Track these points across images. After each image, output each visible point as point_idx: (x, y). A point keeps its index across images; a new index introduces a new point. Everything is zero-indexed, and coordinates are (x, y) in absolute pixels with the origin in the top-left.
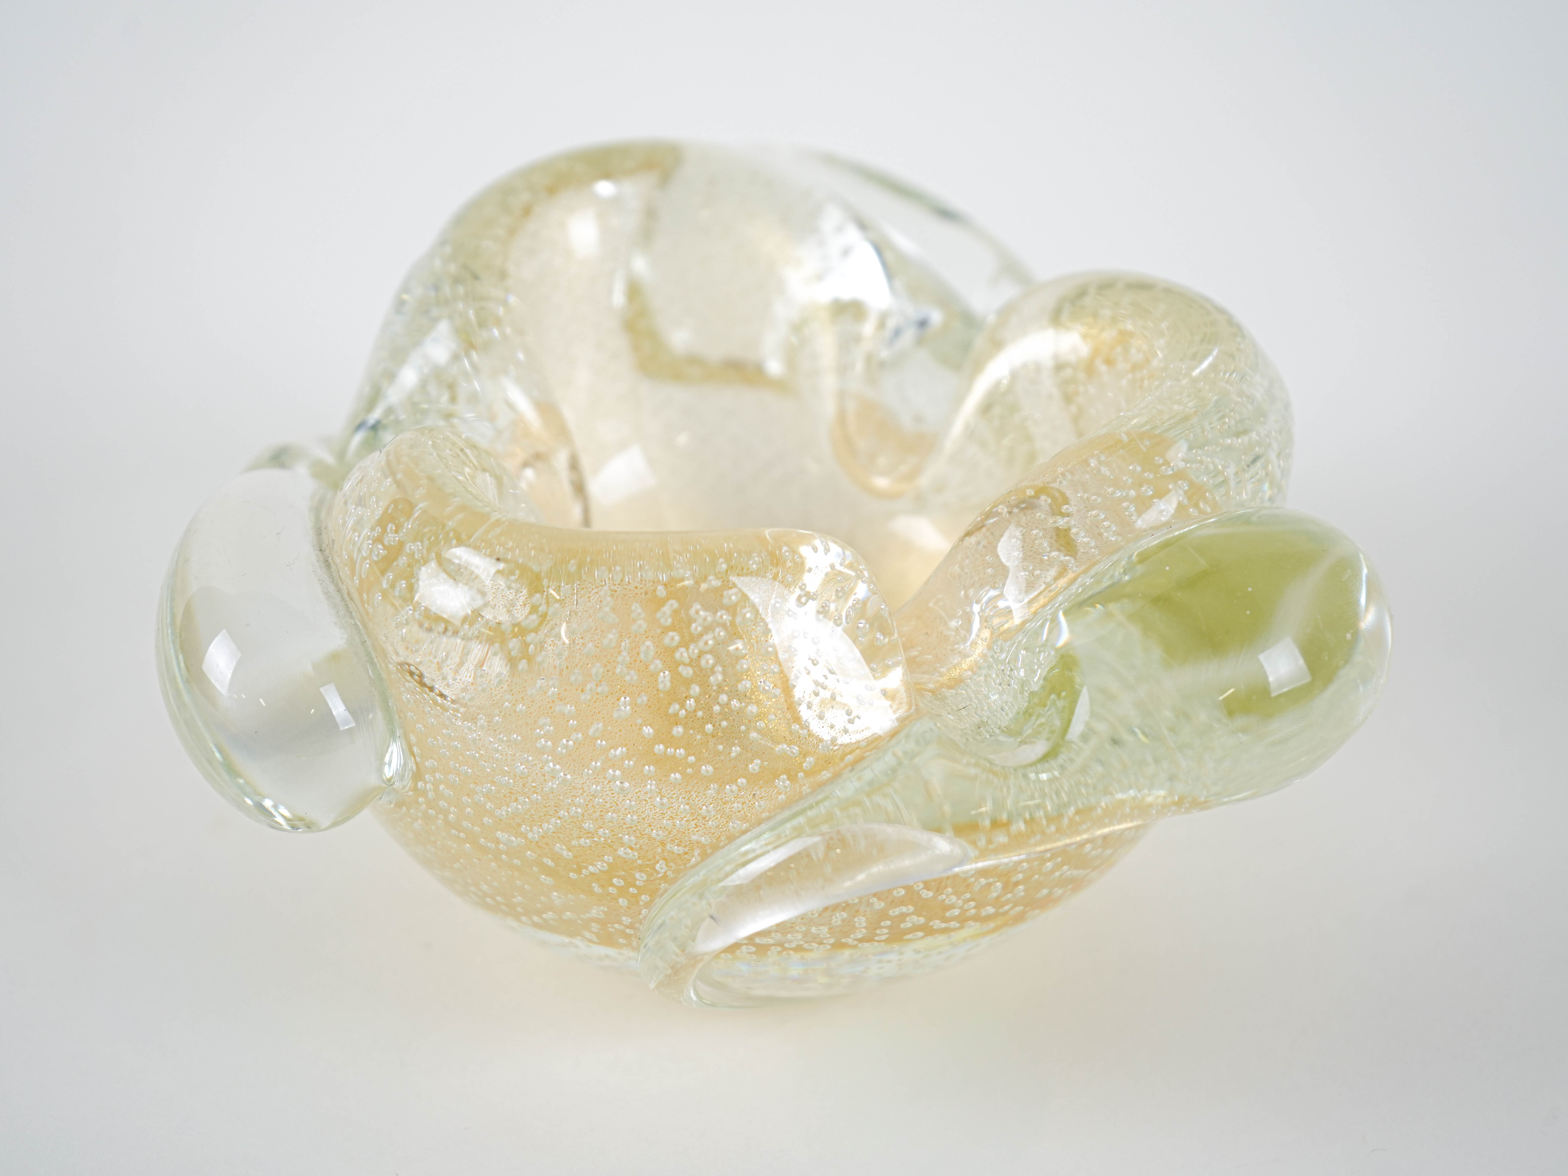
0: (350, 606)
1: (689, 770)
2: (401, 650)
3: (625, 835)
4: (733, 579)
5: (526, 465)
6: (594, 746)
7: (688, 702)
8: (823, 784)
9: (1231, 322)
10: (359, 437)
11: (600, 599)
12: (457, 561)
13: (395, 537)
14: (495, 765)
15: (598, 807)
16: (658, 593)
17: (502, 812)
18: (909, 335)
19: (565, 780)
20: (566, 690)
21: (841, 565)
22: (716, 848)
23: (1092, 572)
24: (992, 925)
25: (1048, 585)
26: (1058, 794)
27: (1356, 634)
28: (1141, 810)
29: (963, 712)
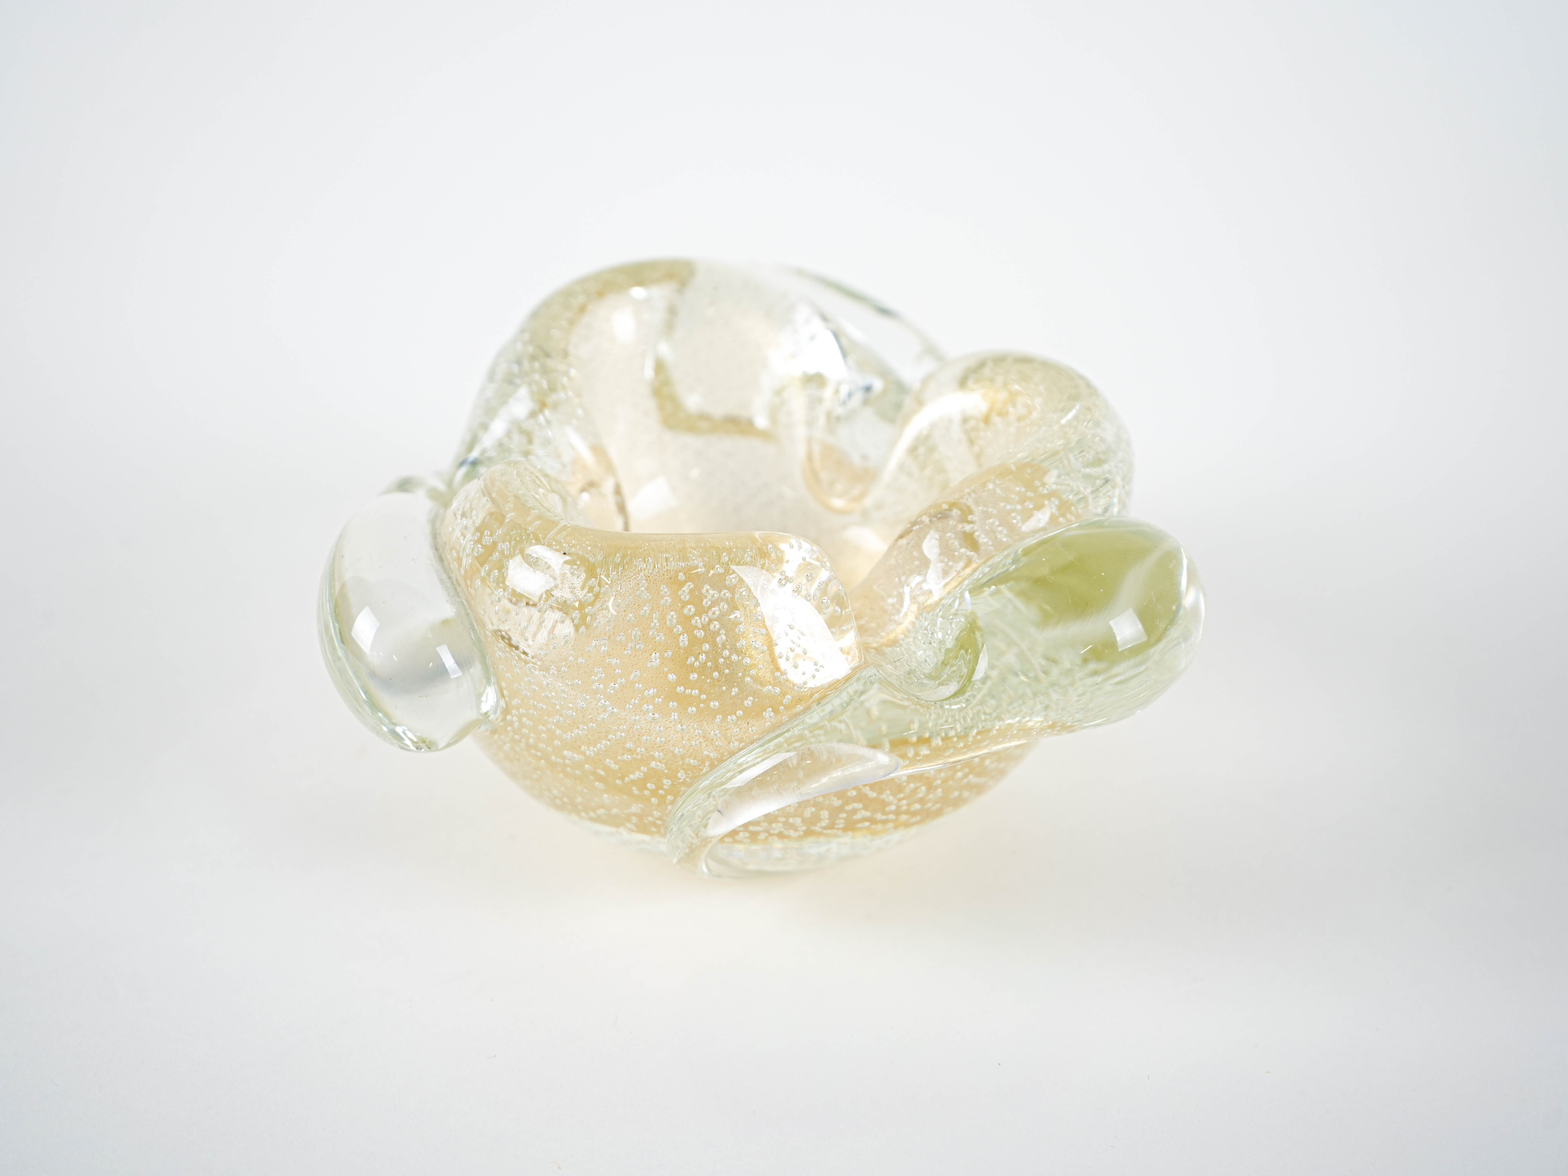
0: (458, 589)
1: (702, 705)
2: (495, 621)
3: (655, 752)
4: (733, 567)
5: (583, 490)
6: (634, 688)
7: (701, 656)
8: (798, 714)
9: (1089, 385)
10: (464, 470)
11: (637, 582)
12: (535, 555)
13: (490, 539)
14: (562, 703)
15: (636, 732)
16: (679, 577)
17: (568, 736)
18: (858, 397)
19: (612, 713)
20: (613, 649)
21: (810, 558)
22: (721, 761)
23: (990, 563)
24: (918, 818)
25: (958, 572)
26: (964, 718)
27: (1179, 606)
28: (1025, 731)
29: (898, 663)
